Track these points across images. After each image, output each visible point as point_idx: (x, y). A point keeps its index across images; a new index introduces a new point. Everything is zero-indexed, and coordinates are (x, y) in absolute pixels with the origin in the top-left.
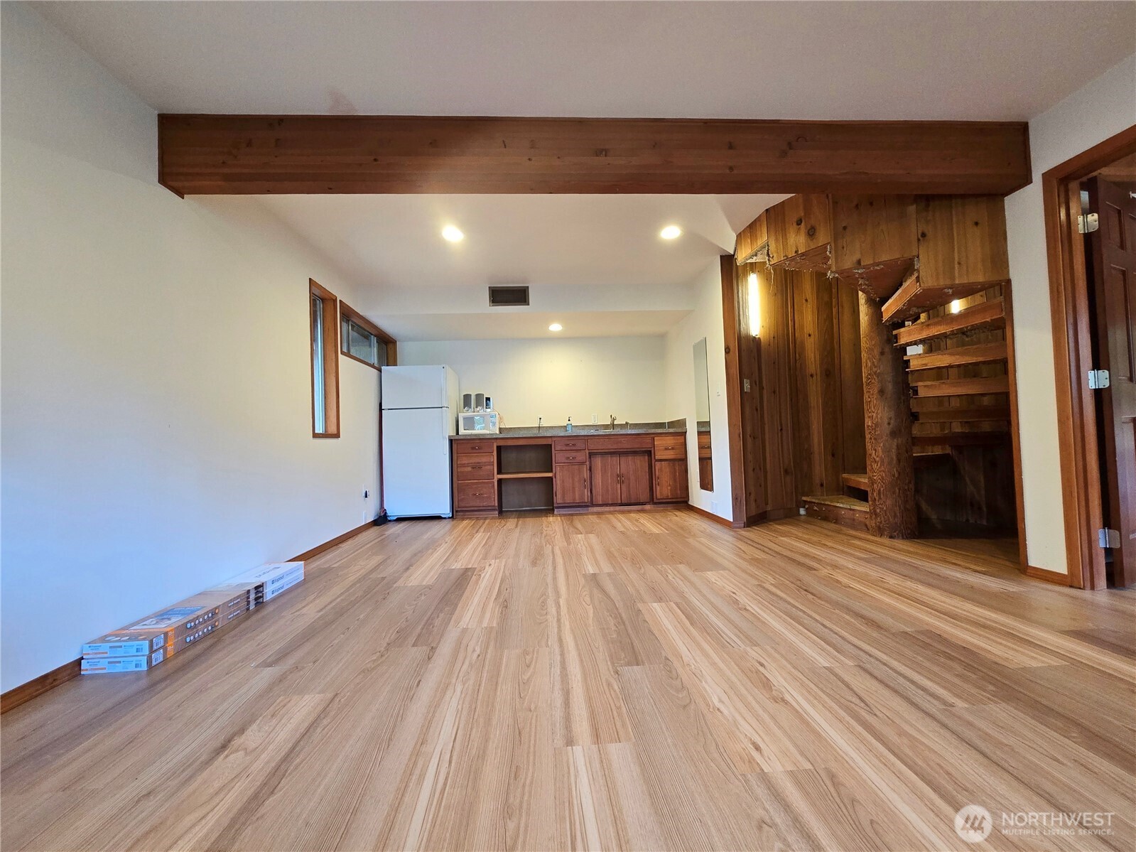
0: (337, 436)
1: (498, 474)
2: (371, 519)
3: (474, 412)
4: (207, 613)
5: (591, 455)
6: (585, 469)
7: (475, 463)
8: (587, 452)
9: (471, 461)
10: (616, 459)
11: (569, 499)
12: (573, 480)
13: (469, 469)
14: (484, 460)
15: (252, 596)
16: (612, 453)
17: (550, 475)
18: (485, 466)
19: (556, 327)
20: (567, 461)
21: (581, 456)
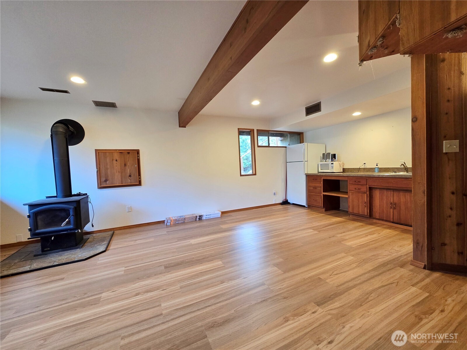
0: (255, 174)
1: (323, 192)
2: (281, 202)
3: (326, 161)
4: (183, 218)
5: (371, 189)
6: (366, 196)
7: (314, 186)
8: (368, 186)
9: (313, 185)
10: (390, 193)
11: (356, 211)
12: (359, 201)
13: (312, 188)
14: (317, 185)
15: (198, 217)
16: (388, 189)
17: (347, 196)
18: (318, 187)
19: (357, 114)
20: (355, 190)
21: (364, 189)
